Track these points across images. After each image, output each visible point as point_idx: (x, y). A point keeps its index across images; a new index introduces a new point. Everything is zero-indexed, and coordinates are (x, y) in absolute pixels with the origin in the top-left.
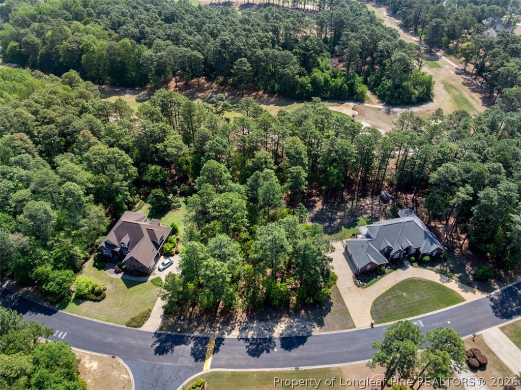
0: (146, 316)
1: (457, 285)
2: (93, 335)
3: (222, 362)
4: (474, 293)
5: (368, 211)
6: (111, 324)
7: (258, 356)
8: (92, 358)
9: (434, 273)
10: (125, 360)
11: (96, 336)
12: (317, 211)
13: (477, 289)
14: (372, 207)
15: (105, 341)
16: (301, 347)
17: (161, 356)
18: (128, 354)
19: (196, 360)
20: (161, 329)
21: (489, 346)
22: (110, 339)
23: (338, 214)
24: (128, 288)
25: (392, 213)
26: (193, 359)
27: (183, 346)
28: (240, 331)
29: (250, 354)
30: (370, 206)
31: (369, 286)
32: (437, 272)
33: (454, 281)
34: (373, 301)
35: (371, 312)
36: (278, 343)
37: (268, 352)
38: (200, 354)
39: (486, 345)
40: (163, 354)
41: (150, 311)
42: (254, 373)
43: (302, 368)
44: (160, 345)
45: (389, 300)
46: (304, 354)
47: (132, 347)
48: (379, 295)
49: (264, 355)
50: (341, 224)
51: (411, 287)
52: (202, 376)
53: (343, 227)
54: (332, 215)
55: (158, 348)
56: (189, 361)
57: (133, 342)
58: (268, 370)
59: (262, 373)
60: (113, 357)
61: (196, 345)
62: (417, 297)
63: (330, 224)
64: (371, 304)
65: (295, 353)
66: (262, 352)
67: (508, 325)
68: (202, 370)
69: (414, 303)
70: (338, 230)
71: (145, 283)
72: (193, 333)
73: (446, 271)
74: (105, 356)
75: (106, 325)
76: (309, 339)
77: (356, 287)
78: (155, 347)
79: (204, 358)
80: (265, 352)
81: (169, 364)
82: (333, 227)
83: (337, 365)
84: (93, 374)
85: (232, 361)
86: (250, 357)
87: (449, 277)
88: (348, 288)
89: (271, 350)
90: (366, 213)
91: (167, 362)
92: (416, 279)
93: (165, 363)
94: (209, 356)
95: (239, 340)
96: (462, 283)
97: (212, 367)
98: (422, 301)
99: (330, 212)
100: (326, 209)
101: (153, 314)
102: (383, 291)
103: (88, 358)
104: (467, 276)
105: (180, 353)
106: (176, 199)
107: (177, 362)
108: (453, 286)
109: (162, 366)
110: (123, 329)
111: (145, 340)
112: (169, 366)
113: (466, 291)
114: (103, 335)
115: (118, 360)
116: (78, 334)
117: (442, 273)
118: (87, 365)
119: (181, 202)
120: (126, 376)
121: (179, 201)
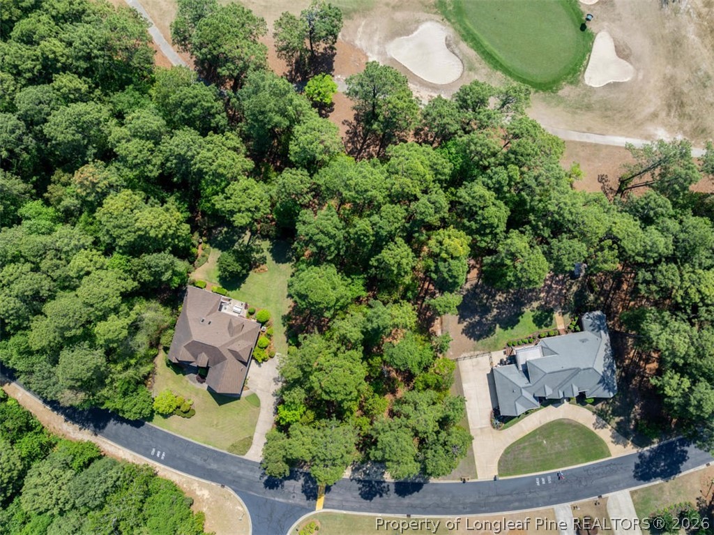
0: (248, 443)
1: (610, 434)
2: (194, 458)
3: (335, 503)
4: (625, 446)
5: (542, 295)
6: (211, 447)
7: (371, 499)
8: (201, 485)
9: (591, 413)
10: (236, 491)
11: (198, 461)
12: (468, 290)
13: (632, 441)
14: (550, 287)
15: (209, 467)
16: (415, 494)
17: (272, 490)
18: (237, 484)
19: (308, 498)
21: (608, 511)
22: (214, 466)
23: (498, 298)
24: (220, 404)
25: (576, 301)
26: (305, 497)
27: (293, 482)
28: (352, 470)
29: (362, 497)
30: (549, 282)
31: (508, 427)
32: (594, 413)
33: (610, 427)
34: (505, 448)
35: (500, 462)
36: (392, 488)
37: (381, 496)
38: (311, 492)
39: (606, 510)
41: (251, 438)
42: (364, 516)
43: (414, 516)
44: (268, 478)
45: (524, 448)
46: (418, 502)
47: (240, 477)
48: (514, 440)
49: (377, 499)
50: (496, 320)
51: (555, 433)
52: (315, 516)
53: (498, 325)
54: (487, 299)
55: (267, 481)
56: (300, 499)
57: (240, 472)
58: (380, 515)
60: (223, 486)
61: (306, 482)
62: (558, 447)
63: (481, 318)
64: (502, 451)
65: (408, 500)
66: (375, 495)
67: (642, 490)
68: (314, 509)
69: (551, 454)
70: (489, 331)
71: (238, 401)
72: (302, 467)
73: (607, 411)
74: (214, 484)
75: (205, 448)
76: (425, 487)
77: (491, 428)
78: (263, 480)
79: (315, 497)
80: (378, 496)
81: (281, 500)
82: (485, 324)
84: (207, 503)
85: (344, 503)
86: (363, 500)
87: (606, 420)
88: (481, 429)
89: (384, 495)
90: (538, 299)
91: (279, 498)
92: (565, 421)
93: (277, 499)
94: (321, 496)
95: (352, 480)
96: (618, 431)
97: (324, 507)
98: (561, 453)
99: (486, 292)
100: (482, 287)
101: (254, 442)
102: (521, 436)
103: (196, 484)
104: (629, 421)
105: (291, 489)
106: (257, 243)
107: (289, 499)
108: (606, 434)
109: (274, 501)
110: (225, 455)
111: (252, 470)
112: (281, 503)
113: (617, 442)
114: (205, 460)
115: (228, 490)
116: (178, 456)
117: (601, 415)
118: (198, 493)
119: (265, 250)
120: (240, 508)
121: (262, 247)
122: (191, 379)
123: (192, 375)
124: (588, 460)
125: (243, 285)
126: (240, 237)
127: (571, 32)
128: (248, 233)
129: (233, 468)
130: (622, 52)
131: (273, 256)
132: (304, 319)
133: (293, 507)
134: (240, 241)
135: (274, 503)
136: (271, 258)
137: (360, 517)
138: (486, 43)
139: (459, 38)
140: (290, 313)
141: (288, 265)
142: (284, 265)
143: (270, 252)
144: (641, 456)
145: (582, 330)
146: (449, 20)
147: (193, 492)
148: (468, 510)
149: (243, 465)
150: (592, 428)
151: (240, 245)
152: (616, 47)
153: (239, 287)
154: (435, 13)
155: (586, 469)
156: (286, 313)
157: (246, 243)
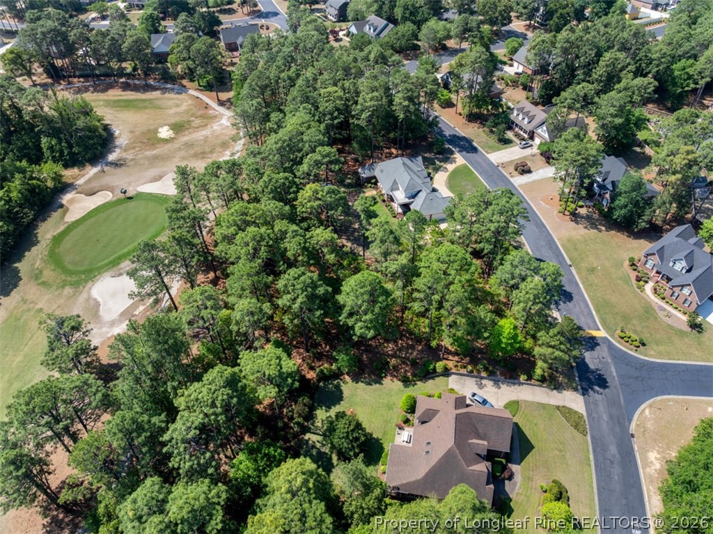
0: (566, 412)
1: (449, 165)
2: (616, 477)
3: (589, 321)
4: (456, 158)
6: (591, 457)
7: (570, 293)
8: (647, 464)
9: (438, 174)
10: (630, 421)
11: (616, 471)
13: (451, 155)
15: (618, 456)
17: (608, 380)
18: (621, 420)
19: (598, 344)
20: (576, 389)
22: (613, 450)
24: (532, 447)
25: (353, 187)
26: (598, 347)
27: (587, 361)
33: (445, 165)
37: (563, 286)
38: (589, 342)
40: (605, 379)
41: (558, 407)
42: (589, 296)
43: (569, 262)
44: (596, 385)
47: (611, 417)
49: (567, 289)
51: (459, 189)
52: (612, 336)
55: (600, 386)
56: (601, 351)
57: (605, 417)
58: (581, 286)
59: (586, 290)
60: (632, 436)
62: (469, 187)
66: (565, 291)
67: (484, 149)
68: (606, 339)
71: (520, 425)
74: (636, 448)
75: (596, 466)
78: (601, 390)
79: (593, 338)
81: (613, 369)
83: (556, 240)
84: (663, 452)
85: (586, 313)
86: (574, 299)
87: (440, 167)
91: (612, 372)
92: (448, 185)
93: (615, 374)
94: (588, 333)
95: (559, 310)
96: (446, 162)
97: (599, 329)
98: (473, 185)
101: (561, 403)
103: (648, 470)
104: (437, 158)
105: (597, 361)
106: (319, 424)
107: (607, 362)
108: (451, 167)
109: (619, 378)
110: (592, 437)
111: (596, 404)
112: (616, 369)
113: (455, 162)
114: (612, 462)
115: (633, 427)
116: (624, 502)
117: (437, 170)
118: (658, 466)
119: (328, 415)
120: (647, 412)
121: (324, 418)
122: (513, 489)
123: (507, 489)
124: (473, 172)
125: (375, 436)
126: (314, 447)
127: (132, 204)
128: (307, 436)
129: (605, 426)
130: (158, 178)
131: (334, 405)
132: (404, 363)
133: (614, 357)
134: (318, 445)
135: (620, 376)
136: (338, 406)
137: (592, 300)
138: (126, 250)
139: (115, 269)
140: (399, 380)
141: (344, 387)
142: (344, 392)
143: (330, 408)
144: (459, 152)
145: (375, 177)
146: (95, 276)
147: (660, 472)
148: (544, 229)
149: (595, 415)
150: (448, 174)
151: (324, 445)
152: (151, 182)
153: (377, 440)
154: (84, 287)
155: (480, 174)
156: (400, 384)
157: (320, 438)
